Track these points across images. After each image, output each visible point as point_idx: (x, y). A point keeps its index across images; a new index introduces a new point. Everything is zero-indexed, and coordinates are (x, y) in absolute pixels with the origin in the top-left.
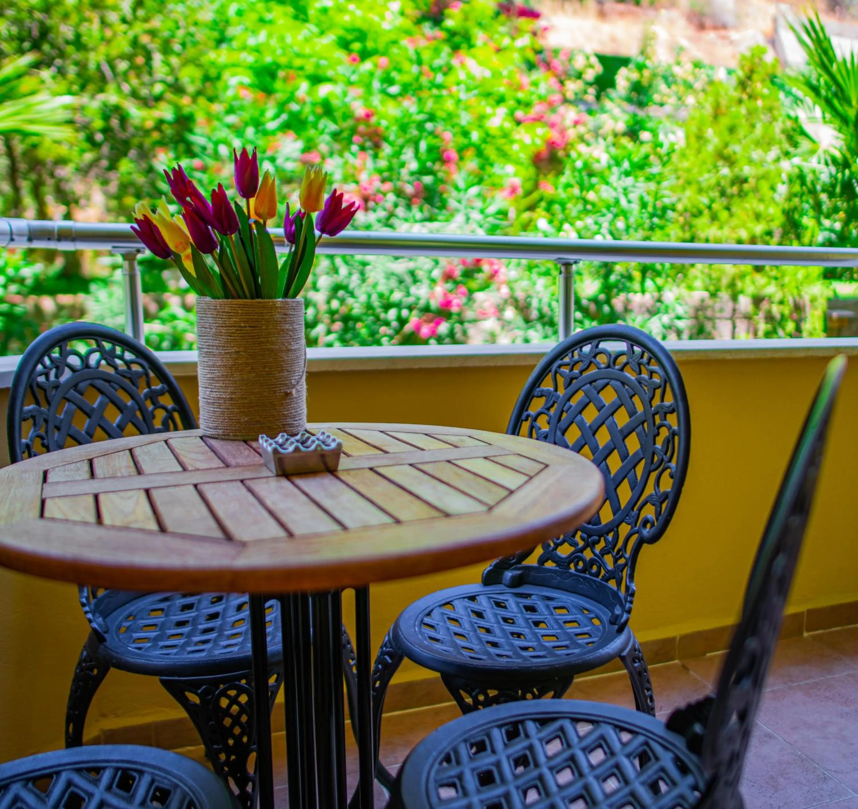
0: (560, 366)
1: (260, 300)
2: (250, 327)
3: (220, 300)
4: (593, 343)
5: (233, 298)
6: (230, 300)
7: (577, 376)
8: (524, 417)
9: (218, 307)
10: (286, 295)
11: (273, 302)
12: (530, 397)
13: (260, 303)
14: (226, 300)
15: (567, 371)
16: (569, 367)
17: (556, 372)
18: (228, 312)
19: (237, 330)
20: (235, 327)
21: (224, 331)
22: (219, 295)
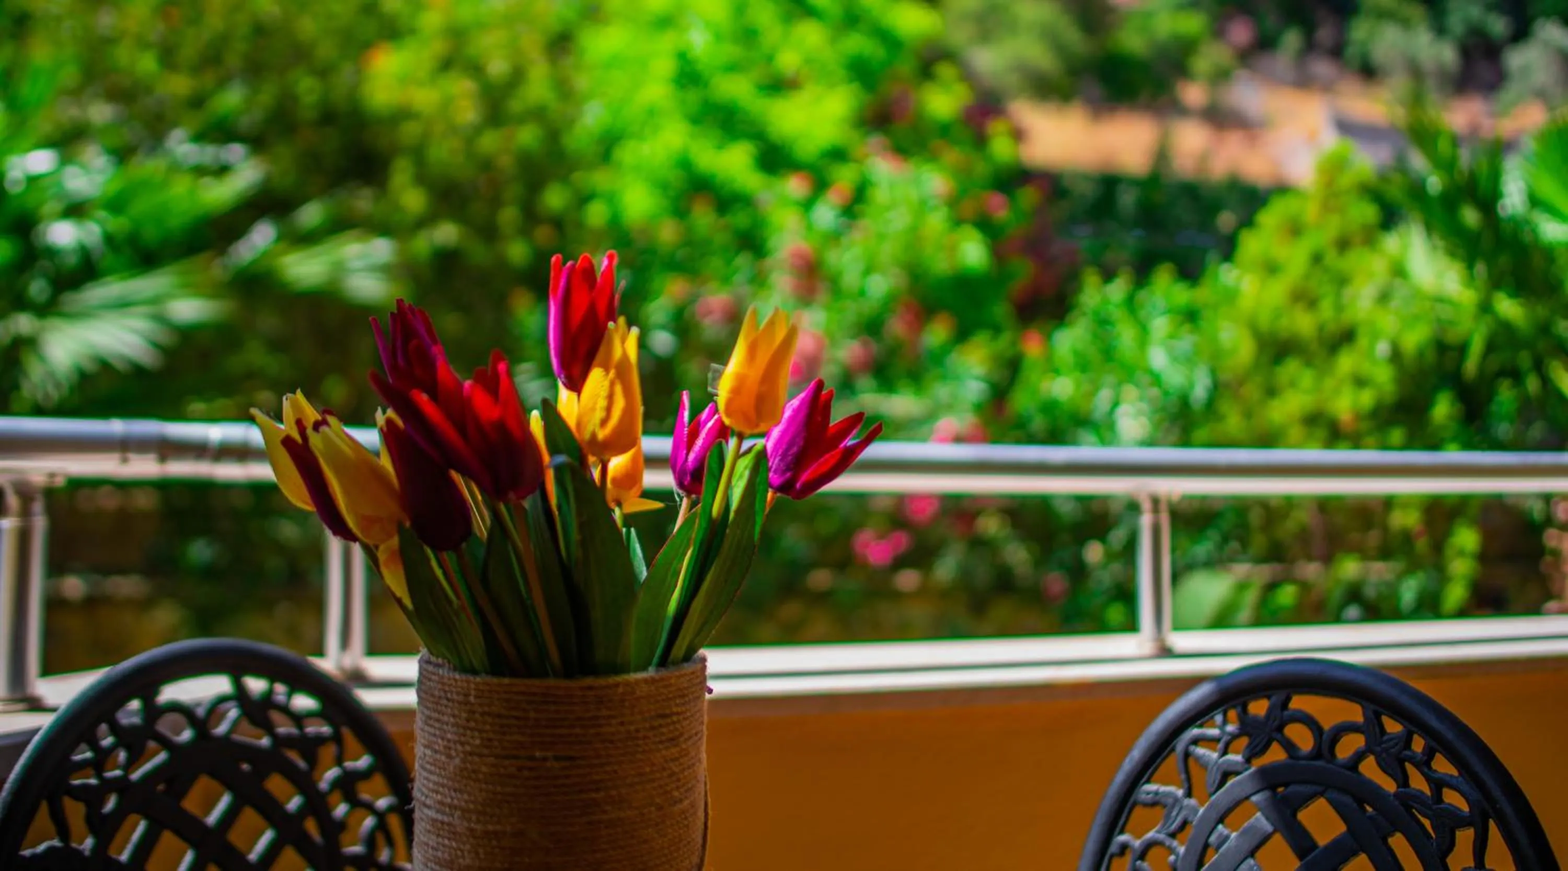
0: (1196, 741)
1: (589, 681)
2: (557, 758)
3: (478, 679)
4: (1274, 698)
5: (514, 674)
6: (506, 681)
7: (1239, 768)
8: (1113, 848)
9: (472, 699)
10: (663, 662)
11: (627, 684)
12: (1129, 805)
13: (590, 688)
14: (495, 680)
15: (1215, 755)
16: (1220, 745)
17: (1187, 755)
18: (499, 716)
19: (520, 769)
20: (516, 757)
21: (484, 769)
22: (476, 664)
